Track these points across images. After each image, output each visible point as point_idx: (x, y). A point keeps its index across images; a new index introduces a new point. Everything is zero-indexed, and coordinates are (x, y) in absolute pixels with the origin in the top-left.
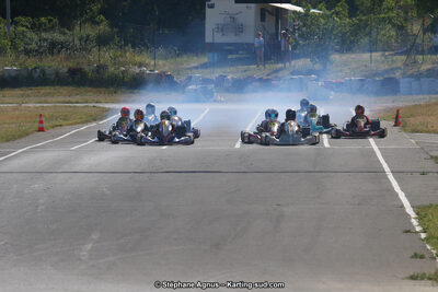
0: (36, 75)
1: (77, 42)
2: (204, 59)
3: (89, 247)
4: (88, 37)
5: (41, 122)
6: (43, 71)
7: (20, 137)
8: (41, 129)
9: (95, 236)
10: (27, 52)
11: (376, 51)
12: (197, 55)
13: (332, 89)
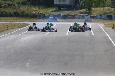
0: (4, 14)
1: (16, 4)
2: (54, 9)
3: (29, 64)
4: (19, 2)
5: (7, 27)
6: (6, 13)
7: (2, 32)
8: (7, 30)
9: (30, 61)
10: (1, 7)
11: (105, 7)
12: (52, 8)
13: (92, 18)
